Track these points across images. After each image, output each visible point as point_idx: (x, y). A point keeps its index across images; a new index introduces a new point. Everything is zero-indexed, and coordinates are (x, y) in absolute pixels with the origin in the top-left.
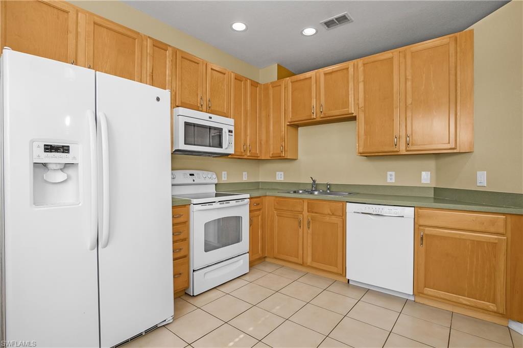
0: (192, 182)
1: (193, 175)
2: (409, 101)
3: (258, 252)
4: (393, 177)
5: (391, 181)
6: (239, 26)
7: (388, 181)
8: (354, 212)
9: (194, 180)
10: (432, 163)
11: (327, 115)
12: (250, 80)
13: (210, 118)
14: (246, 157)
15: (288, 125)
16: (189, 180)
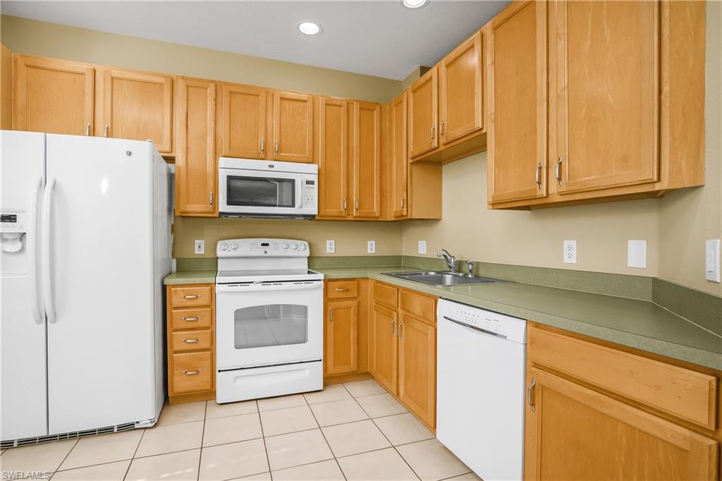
0: (263, 254)
1: (268, 245)
3: (350, 364)
4: (574, 252)
6: (309, 28)
7: (565, 261)
8: (445, 317)
9: (266, 252)
11: (450, 139)
12: (357, 101)
13: (272, 166)
14: (350, 218)
15: (411, 163)
16: (260, 251)
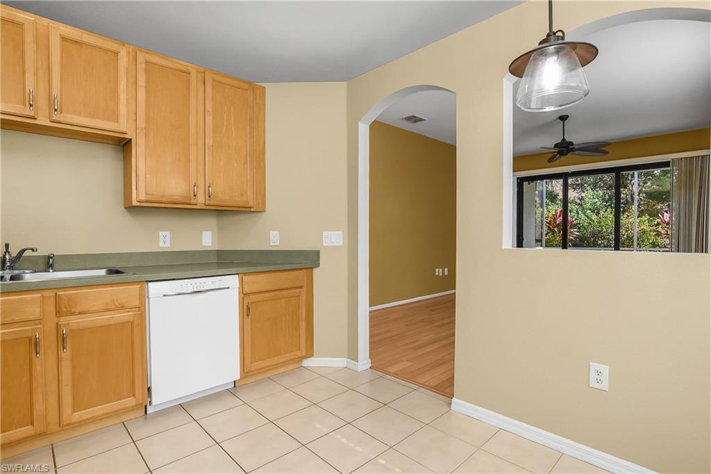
2: (209, 141)
4: (168, 239)
5: (165, 245)
7: (161, 246)
10: (212, 221)
11: (69, 121)
